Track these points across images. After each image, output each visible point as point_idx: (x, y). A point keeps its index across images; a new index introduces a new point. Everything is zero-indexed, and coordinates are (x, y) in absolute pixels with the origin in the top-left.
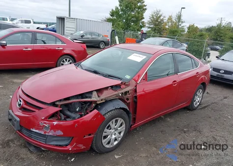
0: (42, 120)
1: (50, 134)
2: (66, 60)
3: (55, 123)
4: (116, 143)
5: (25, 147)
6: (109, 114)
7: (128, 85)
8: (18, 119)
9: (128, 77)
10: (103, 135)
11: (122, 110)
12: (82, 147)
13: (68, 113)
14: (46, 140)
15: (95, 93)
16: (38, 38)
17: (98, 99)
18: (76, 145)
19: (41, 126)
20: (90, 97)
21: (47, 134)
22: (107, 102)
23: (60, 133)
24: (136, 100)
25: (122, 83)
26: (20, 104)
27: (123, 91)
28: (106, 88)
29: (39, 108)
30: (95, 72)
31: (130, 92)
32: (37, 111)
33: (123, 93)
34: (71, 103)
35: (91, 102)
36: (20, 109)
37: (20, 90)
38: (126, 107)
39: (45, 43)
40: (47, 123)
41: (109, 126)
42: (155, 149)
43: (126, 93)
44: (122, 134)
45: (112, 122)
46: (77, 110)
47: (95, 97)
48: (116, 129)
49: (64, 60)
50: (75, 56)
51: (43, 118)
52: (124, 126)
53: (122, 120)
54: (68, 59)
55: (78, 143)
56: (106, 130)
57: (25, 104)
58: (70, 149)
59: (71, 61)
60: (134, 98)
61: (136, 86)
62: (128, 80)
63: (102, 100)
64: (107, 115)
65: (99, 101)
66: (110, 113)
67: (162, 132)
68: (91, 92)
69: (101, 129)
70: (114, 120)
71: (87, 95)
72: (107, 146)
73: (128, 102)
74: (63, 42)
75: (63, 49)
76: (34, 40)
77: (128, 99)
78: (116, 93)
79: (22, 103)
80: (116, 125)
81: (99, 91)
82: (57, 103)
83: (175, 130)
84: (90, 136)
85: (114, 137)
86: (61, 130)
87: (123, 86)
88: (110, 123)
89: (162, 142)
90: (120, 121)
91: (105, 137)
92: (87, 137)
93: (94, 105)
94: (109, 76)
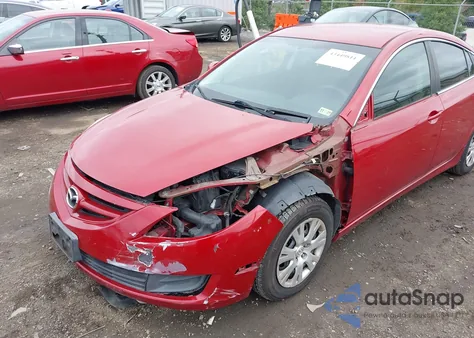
0: (132, 239)
1: (156, 271)
2: (156, 76)
3: (165, 245)
4: (306, 273)
5: (98, 294)
6: (290, 212)
7: (327, 134)
8: (74, 237)
9: (326, 112)
10: (279, 263)
11: (319, 199)
12: (232, 294)
13: (193, 215)
14: (145, 283)
15: (252, 163)
16: (89, 30)
17: (263, 178)
18: (219, 291)
19: (131, 254)
20: (242, 174)
21: (147, 271)
22: (283, 181)
23: (178, 267)
24: (348, 169)
25: (314, 130)
26: (74, 201)
27: (320, 150)
28: (278, 148)
29: (121, 210)
30: (239, 105)
31: (334, 151)
32: (117, 216)
33: (318, 156)
34: (196, 193)
35: (244, 187)
36: (75, 211)
37: (69, 162)
38: (328, 190)
39: (104, 41)
40: (146, 246)
41: (292, 239)
42: (400, 282)
43: (325, 155)
44: (319, 253)
45: (299, 230)
46: (213, 206)
47: (253, 174)
48: (306, 245)
49: (153, 76)
50: (175, 64)
51: (134, 235)
52: (323, 234)
53: (320, 222)
54: (160, 74)
55: (223, 285)
56: (285, 249)
57: (86, 200)
58: (206, 302)
59: (167, 78)
60: (344, 164)
61: (349, 134)
62: (326, 119)
63: (271, 179)
64: (286, 216)
65: (264, 182)
66: (294, 209)
67: (402, 235)
68: (242, 161)
69: (273, 248)
70: (302, 225)
71: (233, 169)
72: (289, 284)
73: (330, 175)
74: (145, 35)
75: (148, 52)
76: (83, 35)
77: (329, 170)
78: (303, 157)
79: (77, 198)
80: (305, 236)
81: (262, 156)
82: (165, 195)
83: (433, 229)
84: (249, 269)
85: (301, 261)
86: (180, 262)
87: (316, 138)
88: (294, 233)
89: (411, 262)
90: (316, 223)
91: (283, 266)
92: (242, 271)
93: (252, 192)
94: (277, 112)
